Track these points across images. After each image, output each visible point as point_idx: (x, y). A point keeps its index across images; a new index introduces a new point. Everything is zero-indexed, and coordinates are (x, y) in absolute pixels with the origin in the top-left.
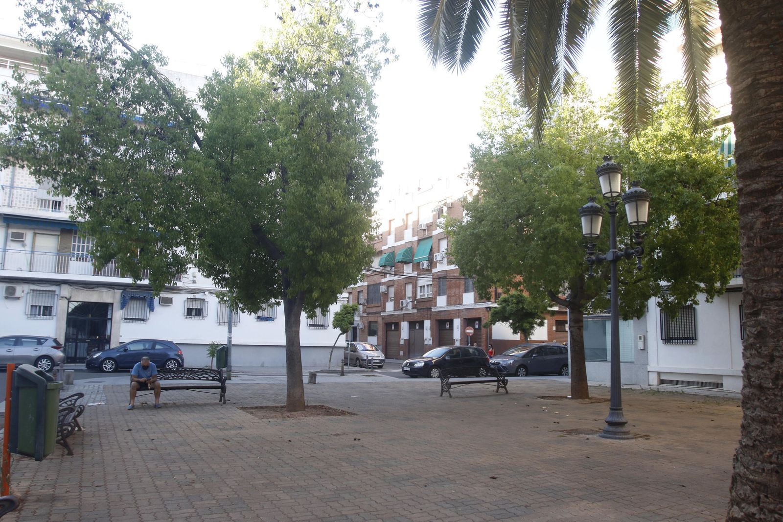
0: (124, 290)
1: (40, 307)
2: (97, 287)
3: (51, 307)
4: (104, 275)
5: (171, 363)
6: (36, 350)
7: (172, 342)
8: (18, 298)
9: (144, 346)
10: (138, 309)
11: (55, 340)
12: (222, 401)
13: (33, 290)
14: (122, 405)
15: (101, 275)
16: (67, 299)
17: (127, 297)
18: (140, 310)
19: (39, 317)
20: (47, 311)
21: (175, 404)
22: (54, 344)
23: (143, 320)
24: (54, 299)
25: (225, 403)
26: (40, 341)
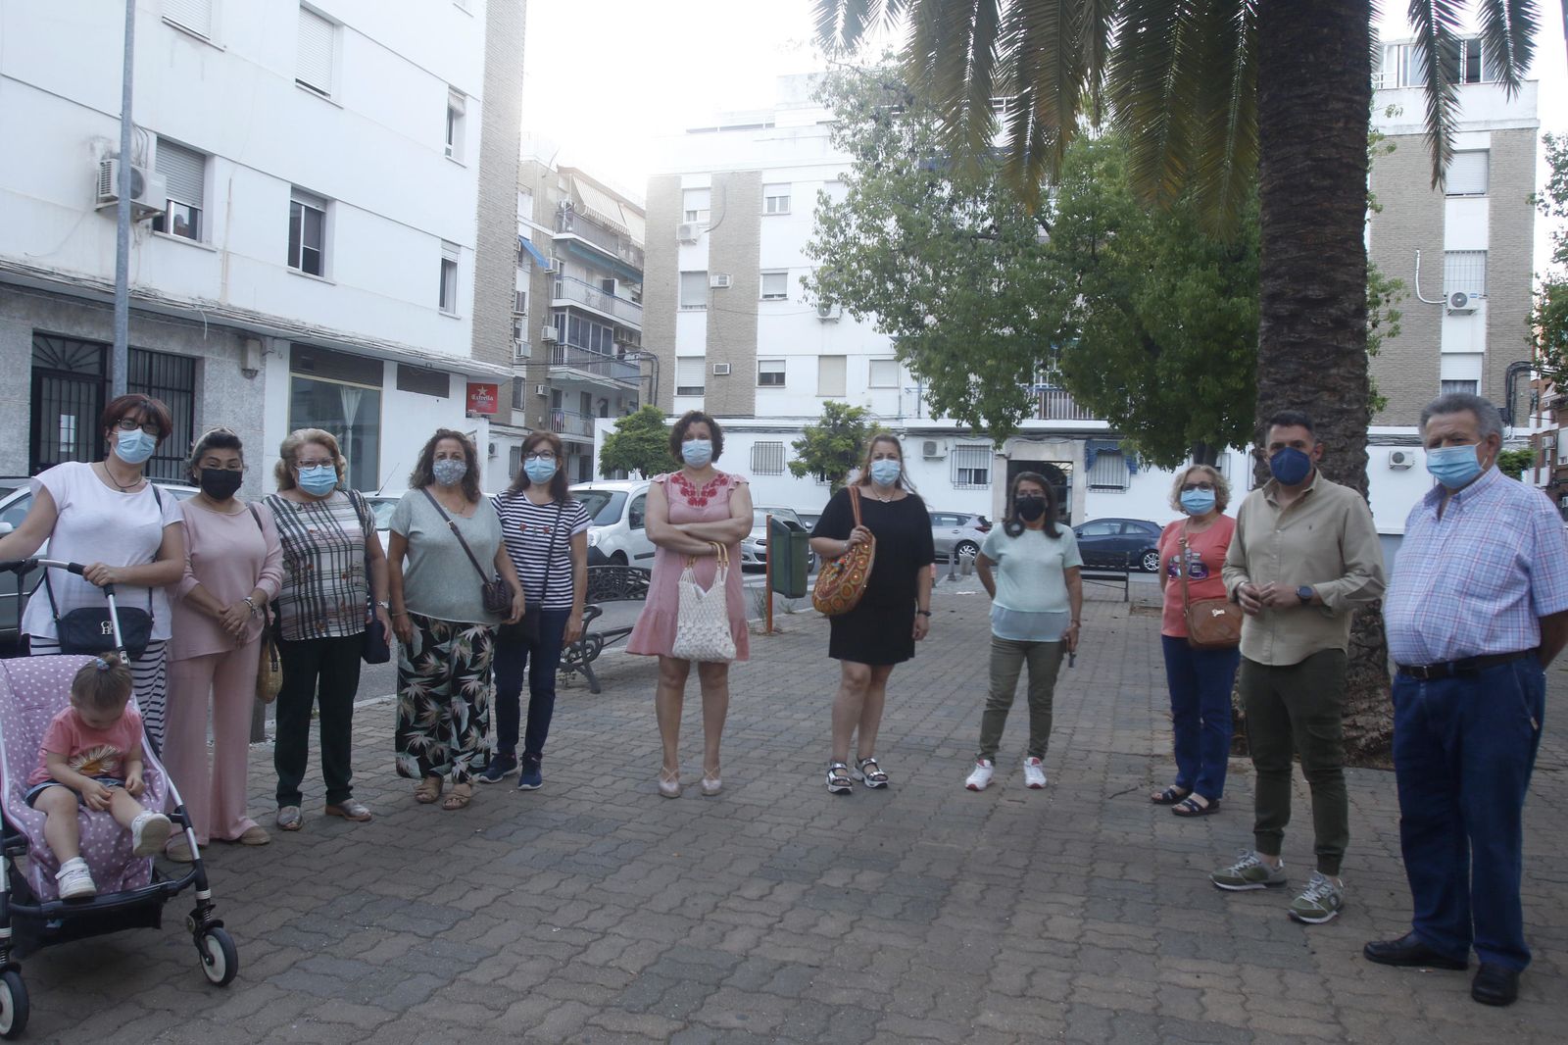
0: (1088, 439)
1: (970, 470)
2: (1048, 437)
3: (985, 470)
4: (1055, 418)
5: (1151, 556)
6: (956, 532)
7: (1155, 525)
8: (941, 459)
9: (1110, 527)
10: (1111, 470)
11: (982, 519)
13: (960, 446)
15: (1050, 418)
16: (1006, 458)
17: (1093, 451)
18: (1115, 472)
19: (969, 485)
20: (980, 477)
22: (979, 525)
23: (1121, 488)
24: (988, 458)
26: (961, 520)
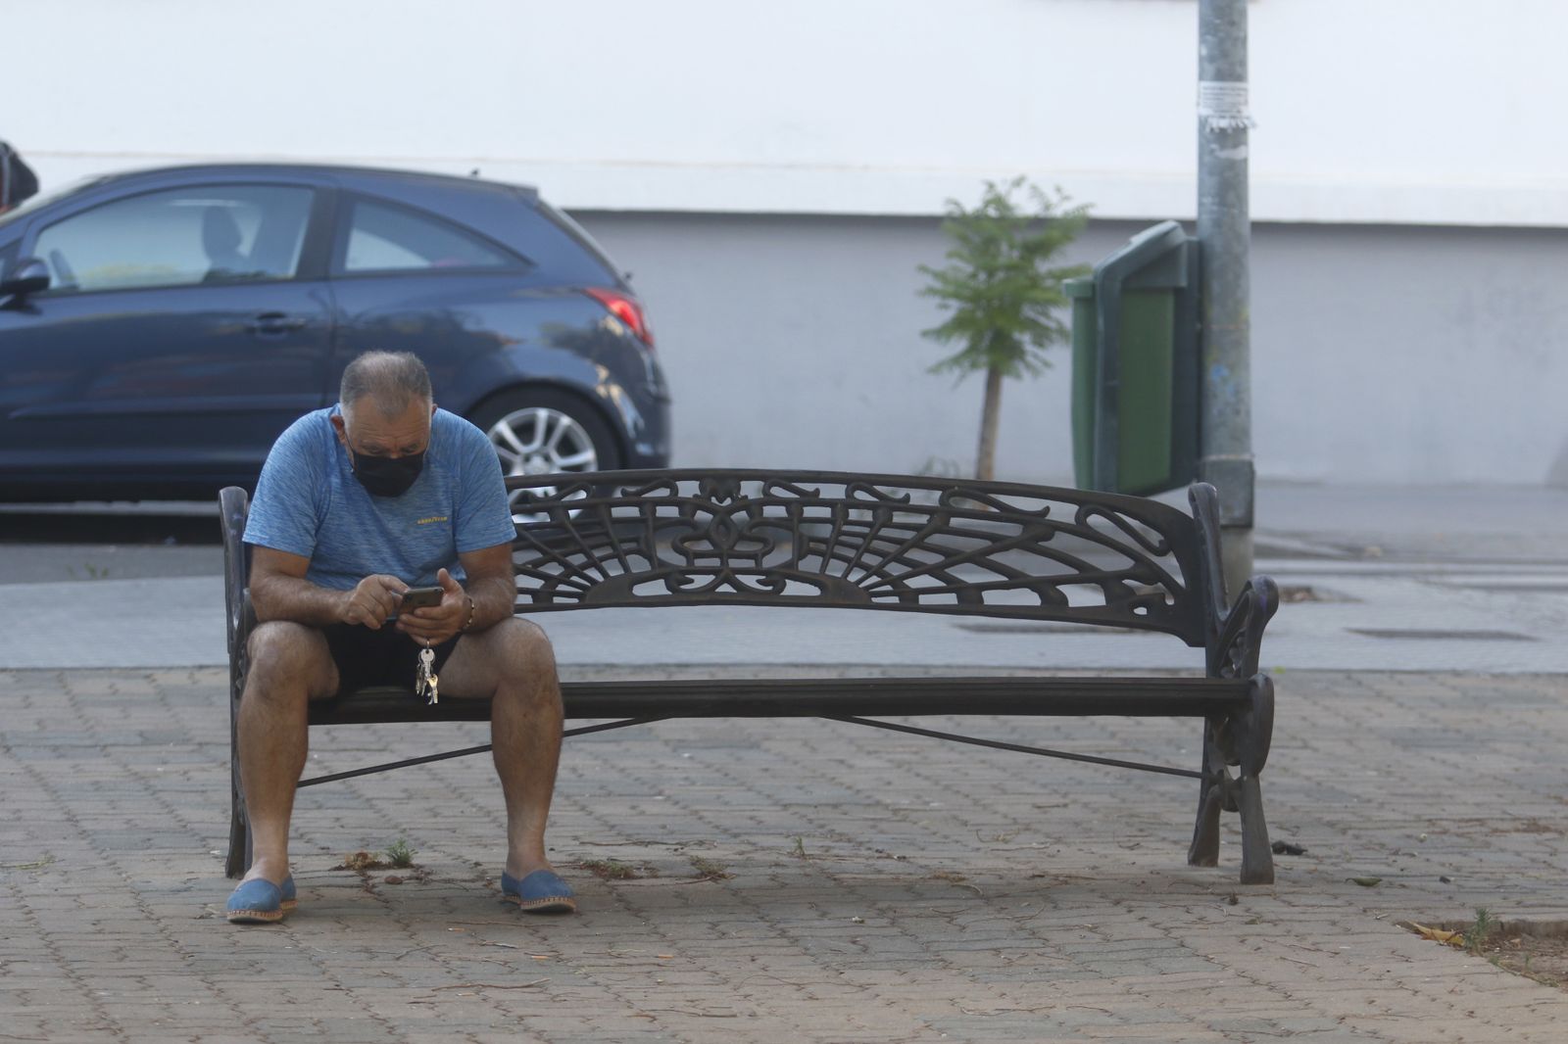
12: (1231, 853)
14: (155, 873)
21: (710, 872)
25: (1257, 873)
